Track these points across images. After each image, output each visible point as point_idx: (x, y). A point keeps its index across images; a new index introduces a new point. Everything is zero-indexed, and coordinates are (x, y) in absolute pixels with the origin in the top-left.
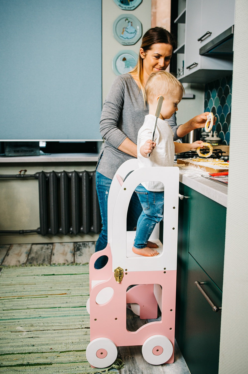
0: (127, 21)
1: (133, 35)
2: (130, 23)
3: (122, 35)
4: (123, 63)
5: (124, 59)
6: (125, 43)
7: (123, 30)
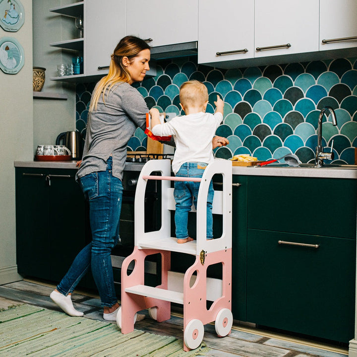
0: (10, 3)
1: (15, 20)
2: (12, 5)
3: (4, 19)
4: (6, 52)
5: (7, 48)
6: (7, 29)
7: (6, 13)
